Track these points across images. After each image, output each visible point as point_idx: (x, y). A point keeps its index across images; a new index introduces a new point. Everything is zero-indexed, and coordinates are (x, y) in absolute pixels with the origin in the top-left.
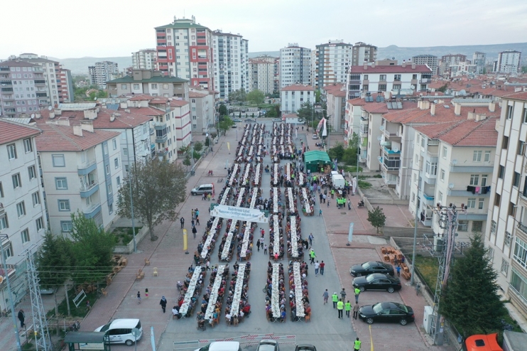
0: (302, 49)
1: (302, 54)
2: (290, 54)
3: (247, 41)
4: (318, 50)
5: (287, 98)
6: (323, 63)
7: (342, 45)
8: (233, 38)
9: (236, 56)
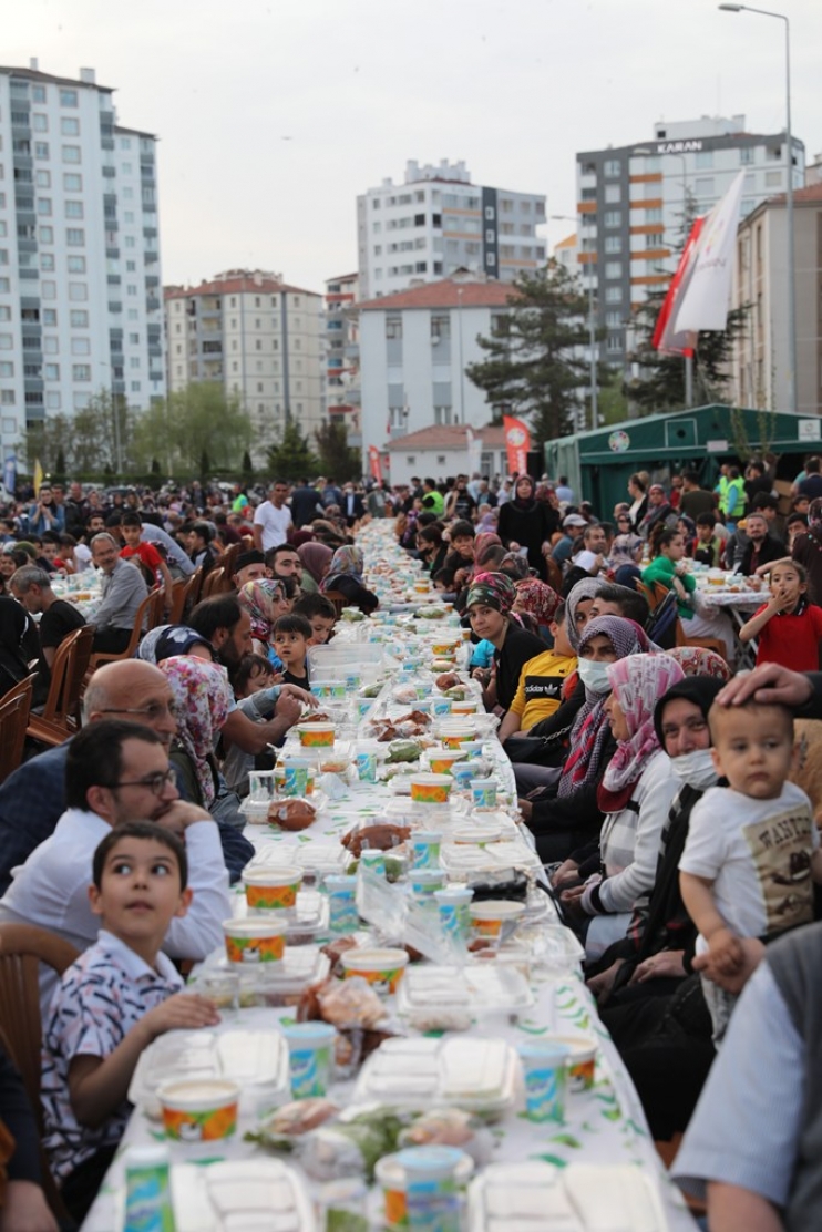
0: (490, 195)
1: (490, 225)
2: (420, 220)
3: (147, 138)
4: (591, 181)
5: (395, 358)
6: (626, 257)
7: (740, 141)
8: (52, 90)
9: (74, 208)
